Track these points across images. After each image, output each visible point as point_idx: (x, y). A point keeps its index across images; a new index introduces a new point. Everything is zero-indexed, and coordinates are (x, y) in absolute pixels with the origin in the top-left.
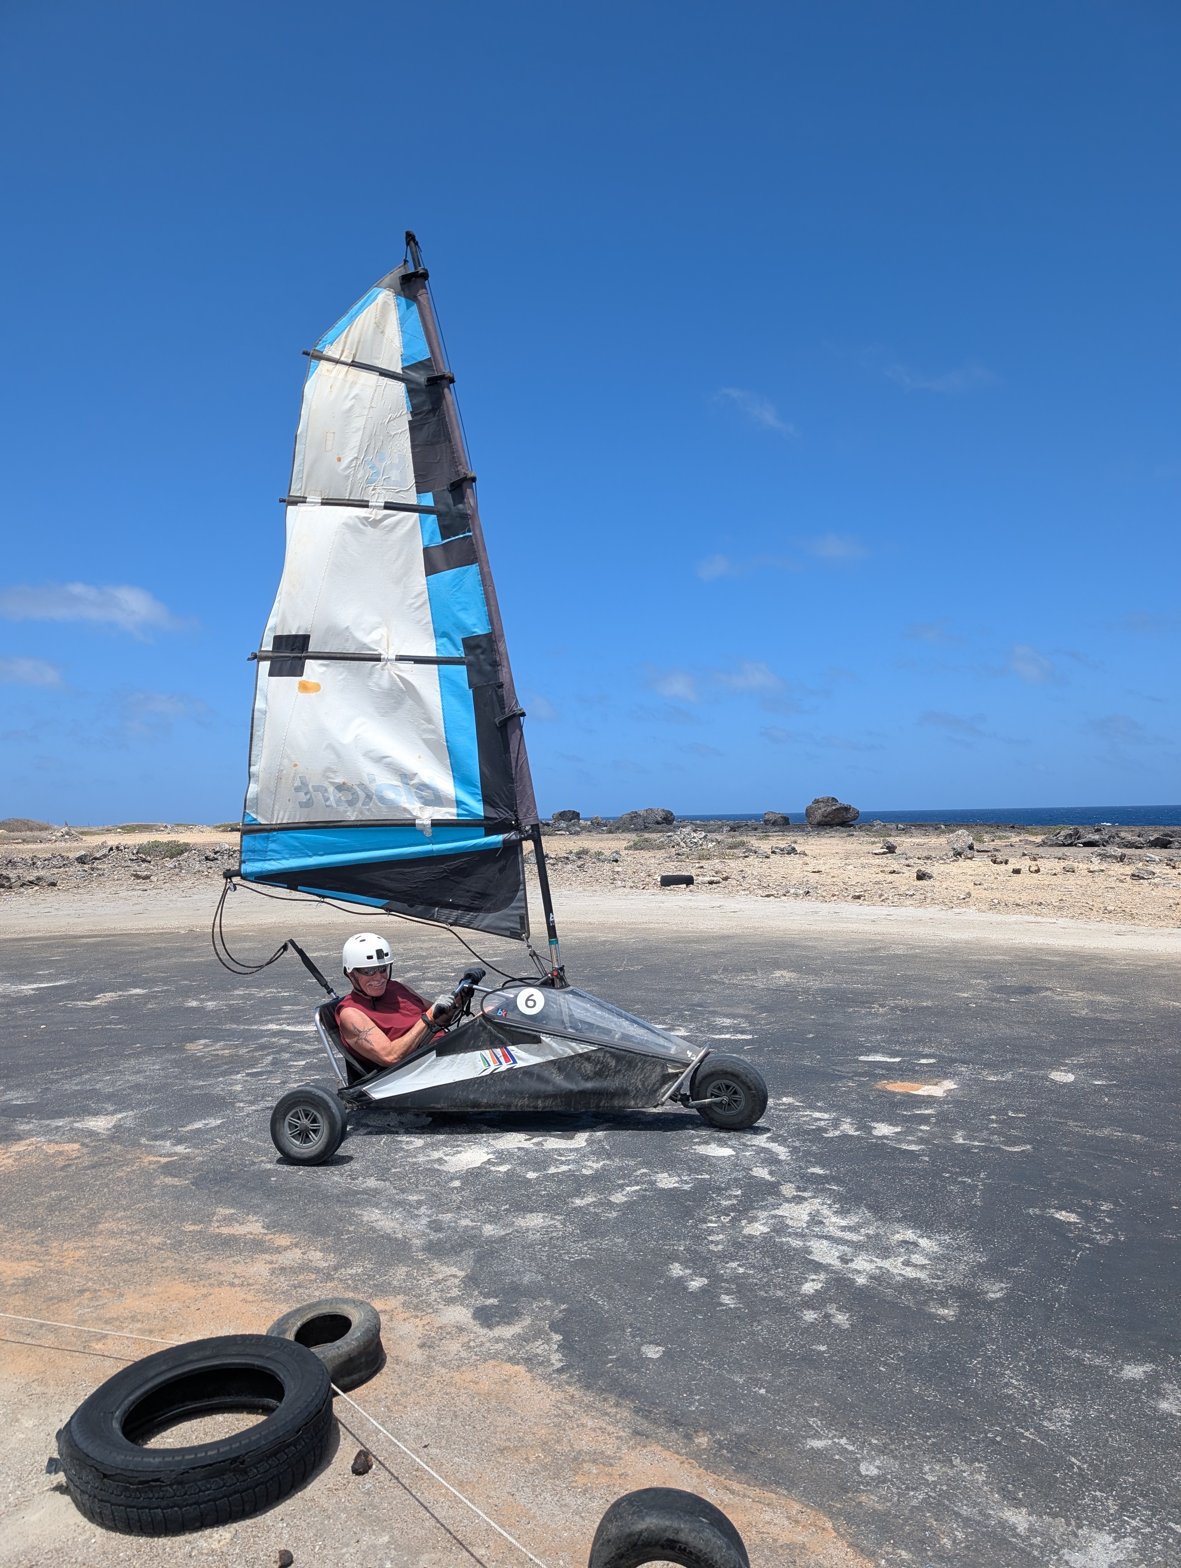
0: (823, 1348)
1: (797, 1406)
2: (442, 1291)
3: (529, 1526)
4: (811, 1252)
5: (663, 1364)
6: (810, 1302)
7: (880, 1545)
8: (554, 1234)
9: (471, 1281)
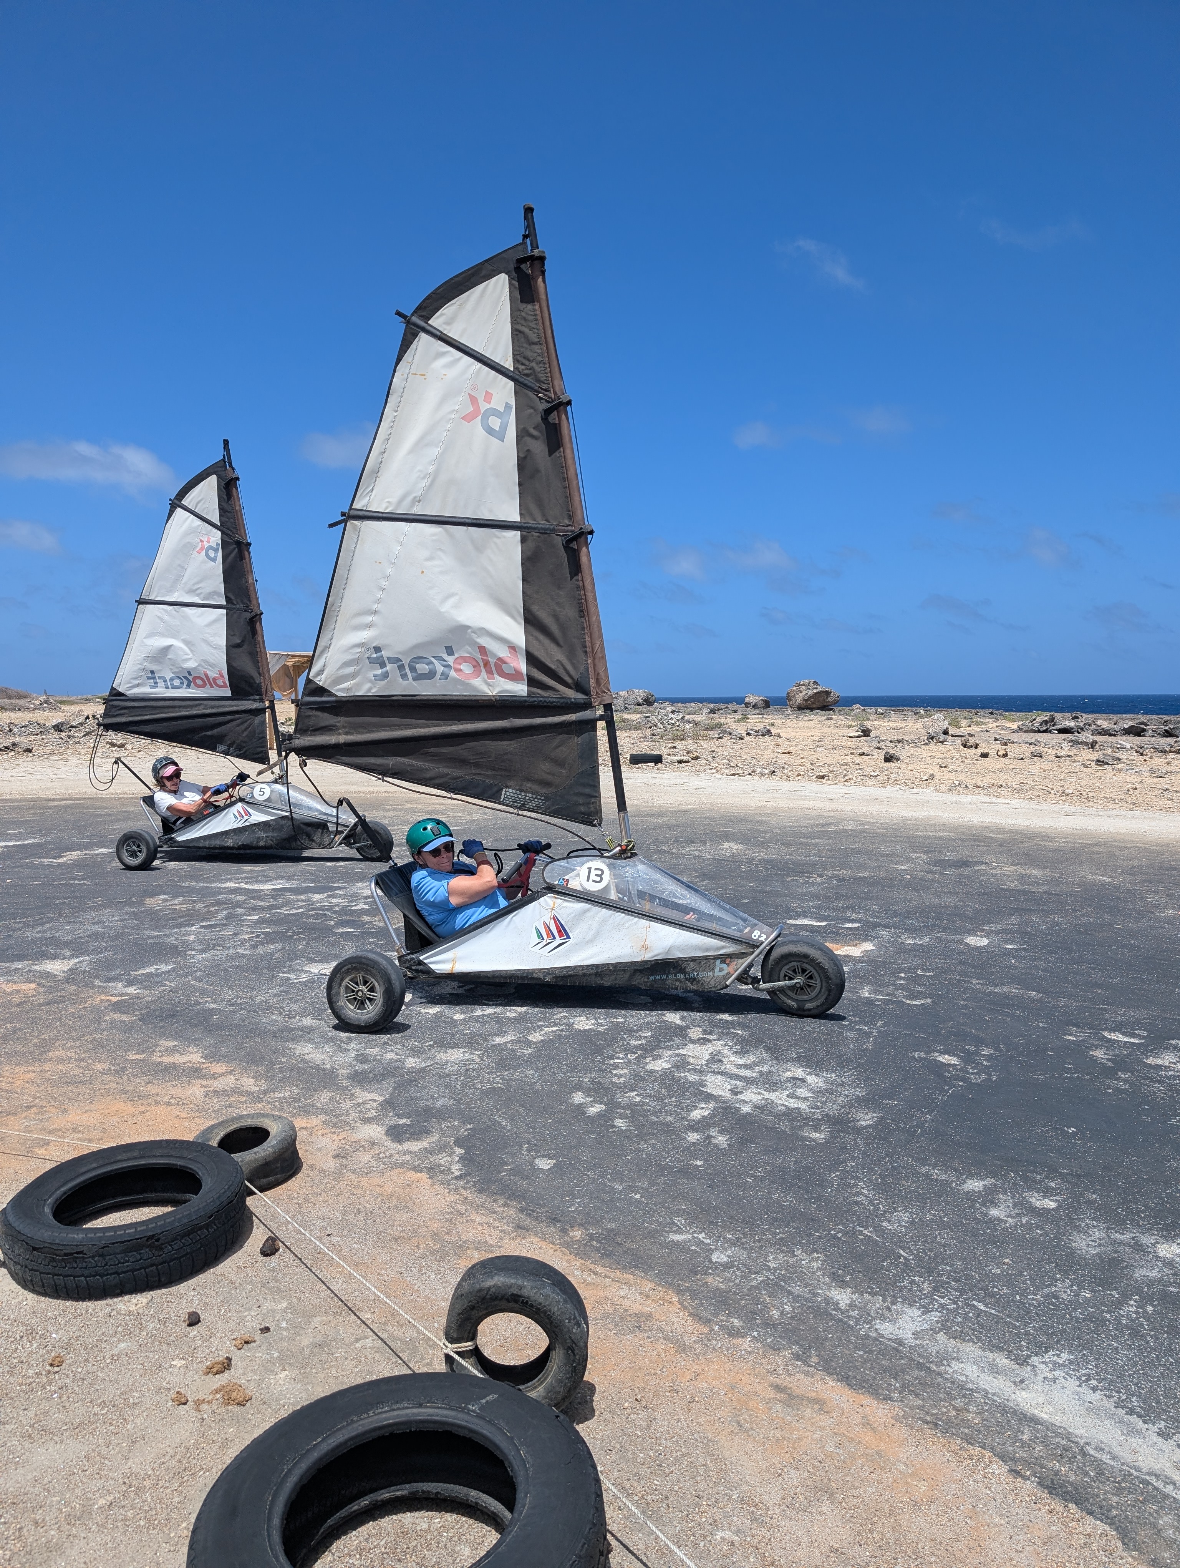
0: (699, 1163)
1: (666, 1208)
2: (360, 1112)
3: (412, 1297)
4: (706, 1085)
5: (552, 1173)
6: (694, 1126)
7: (716, 1314)
8: (471, 1066)
9: (389, 1105)
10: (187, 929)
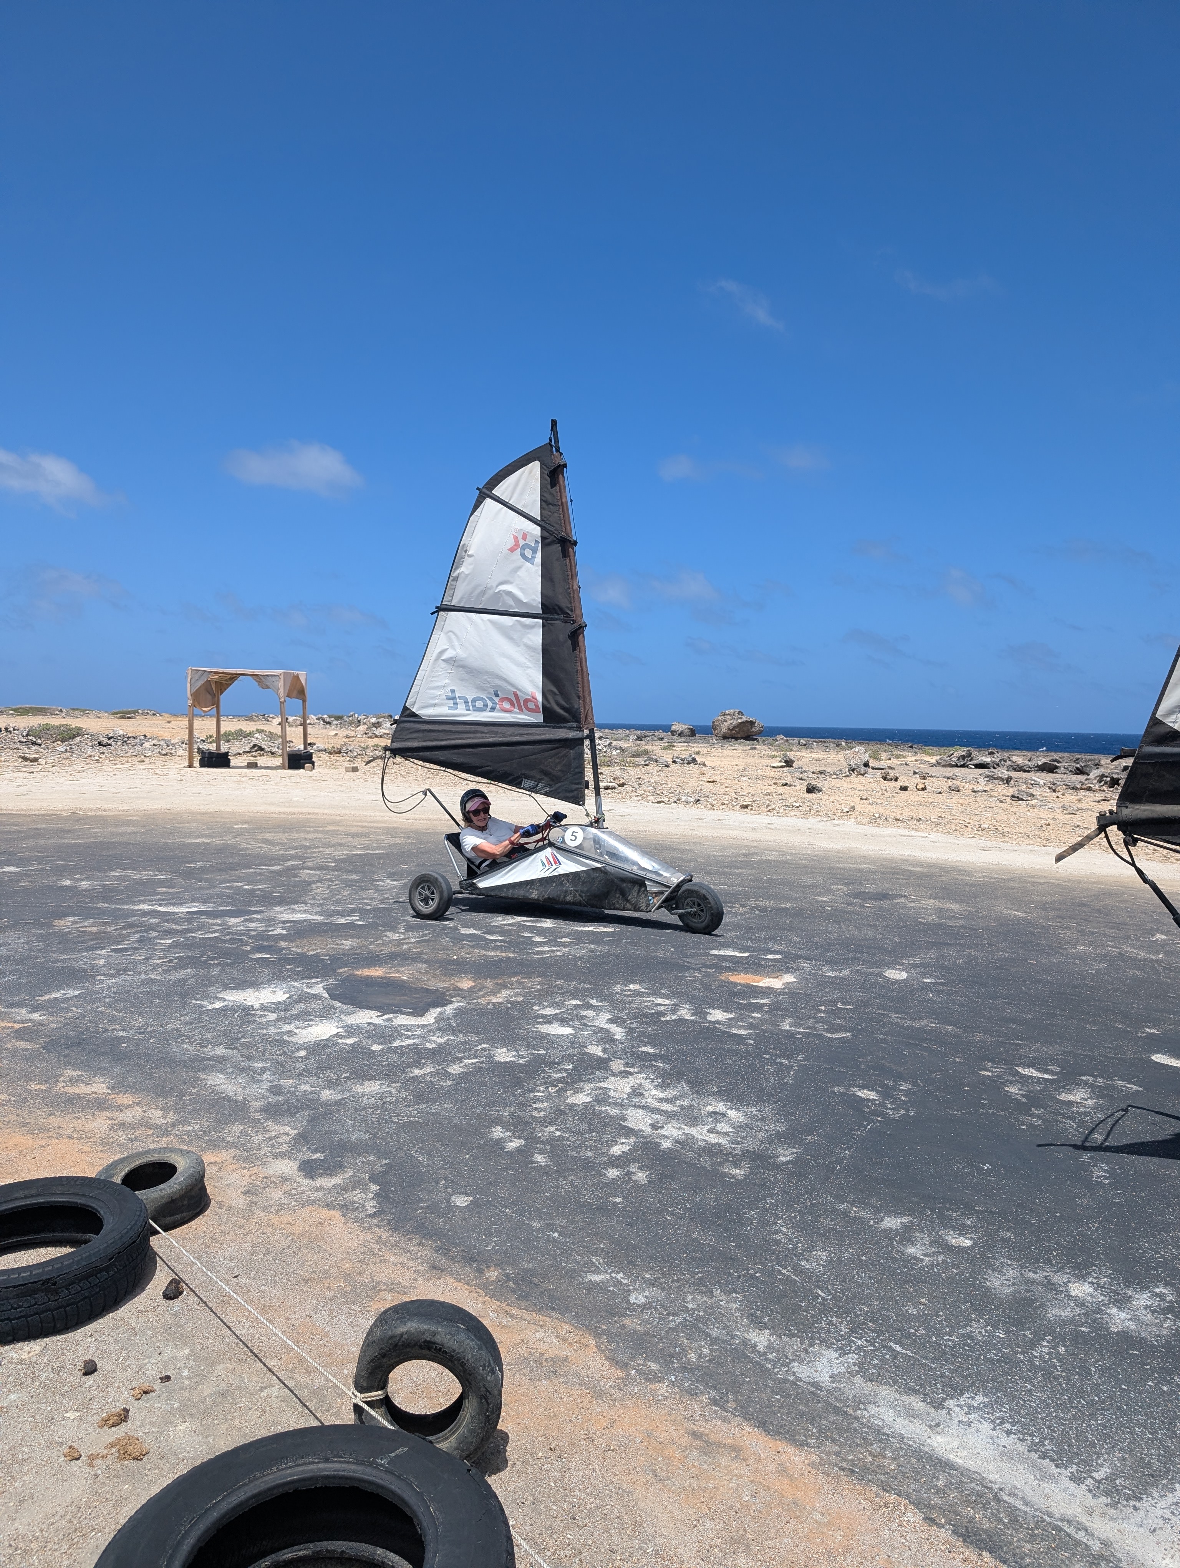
0: (618, 1200)
1: (584, 1247)
2: (272, 1146)
3: (321, 1343)
4: (626, 1120)
5: (469, 1211)
6: (615, 1162)
7: (633, 1358)
8: (388, 1099)
9: (302, 1138)
10: (97, 952)
